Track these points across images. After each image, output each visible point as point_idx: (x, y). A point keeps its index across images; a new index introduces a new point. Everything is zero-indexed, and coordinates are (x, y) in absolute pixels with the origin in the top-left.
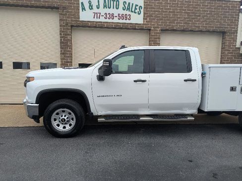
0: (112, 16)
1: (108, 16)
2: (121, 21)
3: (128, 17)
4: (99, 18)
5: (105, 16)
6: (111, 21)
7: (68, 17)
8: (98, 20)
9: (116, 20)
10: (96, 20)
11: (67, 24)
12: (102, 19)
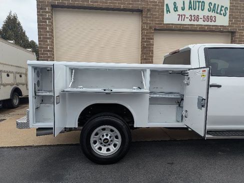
0: (197, 18)
1: (193, 18)
2: (206, 23)
3: (213, 19)
4: (184, 20)
5: (190, 18)
6: (196, 23)
7: (152, 21)
8: (183, 23)
9: (201, 22)
10: (180, 22)
11: (151, 28)
12: (187, 22)
